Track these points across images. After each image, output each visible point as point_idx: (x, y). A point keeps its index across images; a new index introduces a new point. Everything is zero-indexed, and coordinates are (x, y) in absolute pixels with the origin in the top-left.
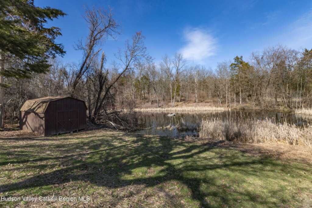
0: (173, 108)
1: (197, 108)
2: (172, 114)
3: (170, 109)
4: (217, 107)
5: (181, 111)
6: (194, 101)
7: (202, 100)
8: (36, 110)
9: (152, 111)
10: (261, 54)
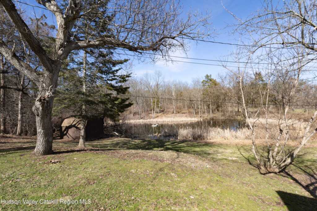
0: (155, 119)
1: (175, 119)
2: (155, 125)
3: (152, 120)
4: (192, 118)
5: (161, 122)
6: (172, 112)
7: (179, 111)
8: (78, 125)
9: (135, 122)
10: (224, 75)
